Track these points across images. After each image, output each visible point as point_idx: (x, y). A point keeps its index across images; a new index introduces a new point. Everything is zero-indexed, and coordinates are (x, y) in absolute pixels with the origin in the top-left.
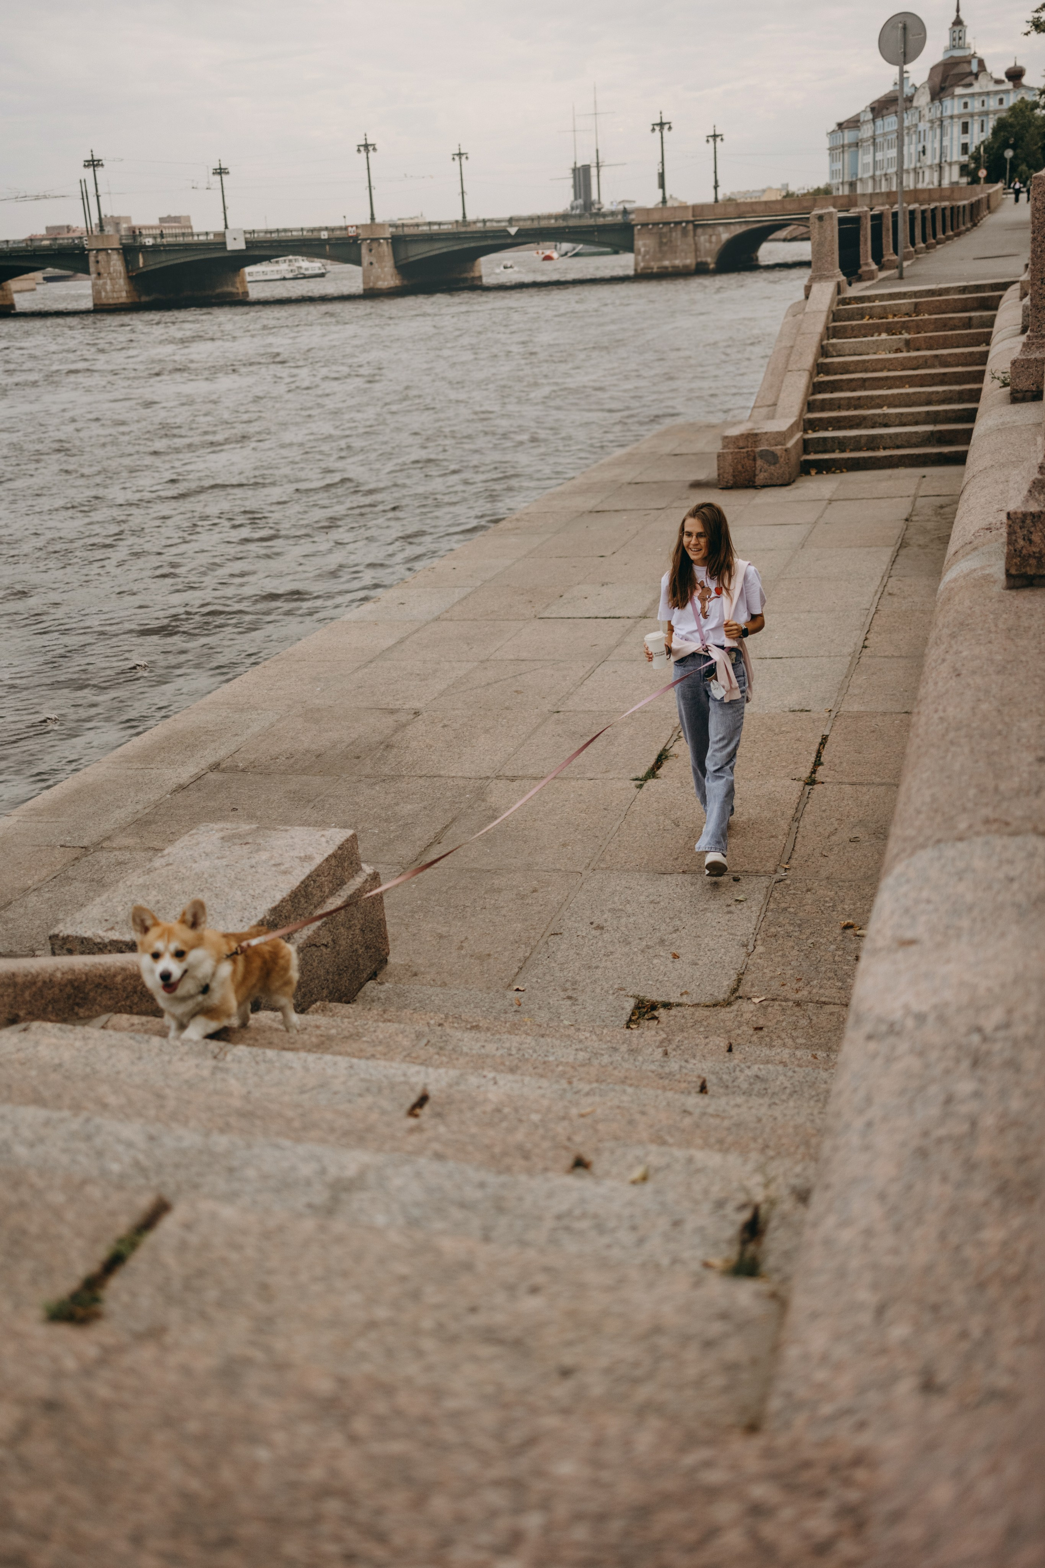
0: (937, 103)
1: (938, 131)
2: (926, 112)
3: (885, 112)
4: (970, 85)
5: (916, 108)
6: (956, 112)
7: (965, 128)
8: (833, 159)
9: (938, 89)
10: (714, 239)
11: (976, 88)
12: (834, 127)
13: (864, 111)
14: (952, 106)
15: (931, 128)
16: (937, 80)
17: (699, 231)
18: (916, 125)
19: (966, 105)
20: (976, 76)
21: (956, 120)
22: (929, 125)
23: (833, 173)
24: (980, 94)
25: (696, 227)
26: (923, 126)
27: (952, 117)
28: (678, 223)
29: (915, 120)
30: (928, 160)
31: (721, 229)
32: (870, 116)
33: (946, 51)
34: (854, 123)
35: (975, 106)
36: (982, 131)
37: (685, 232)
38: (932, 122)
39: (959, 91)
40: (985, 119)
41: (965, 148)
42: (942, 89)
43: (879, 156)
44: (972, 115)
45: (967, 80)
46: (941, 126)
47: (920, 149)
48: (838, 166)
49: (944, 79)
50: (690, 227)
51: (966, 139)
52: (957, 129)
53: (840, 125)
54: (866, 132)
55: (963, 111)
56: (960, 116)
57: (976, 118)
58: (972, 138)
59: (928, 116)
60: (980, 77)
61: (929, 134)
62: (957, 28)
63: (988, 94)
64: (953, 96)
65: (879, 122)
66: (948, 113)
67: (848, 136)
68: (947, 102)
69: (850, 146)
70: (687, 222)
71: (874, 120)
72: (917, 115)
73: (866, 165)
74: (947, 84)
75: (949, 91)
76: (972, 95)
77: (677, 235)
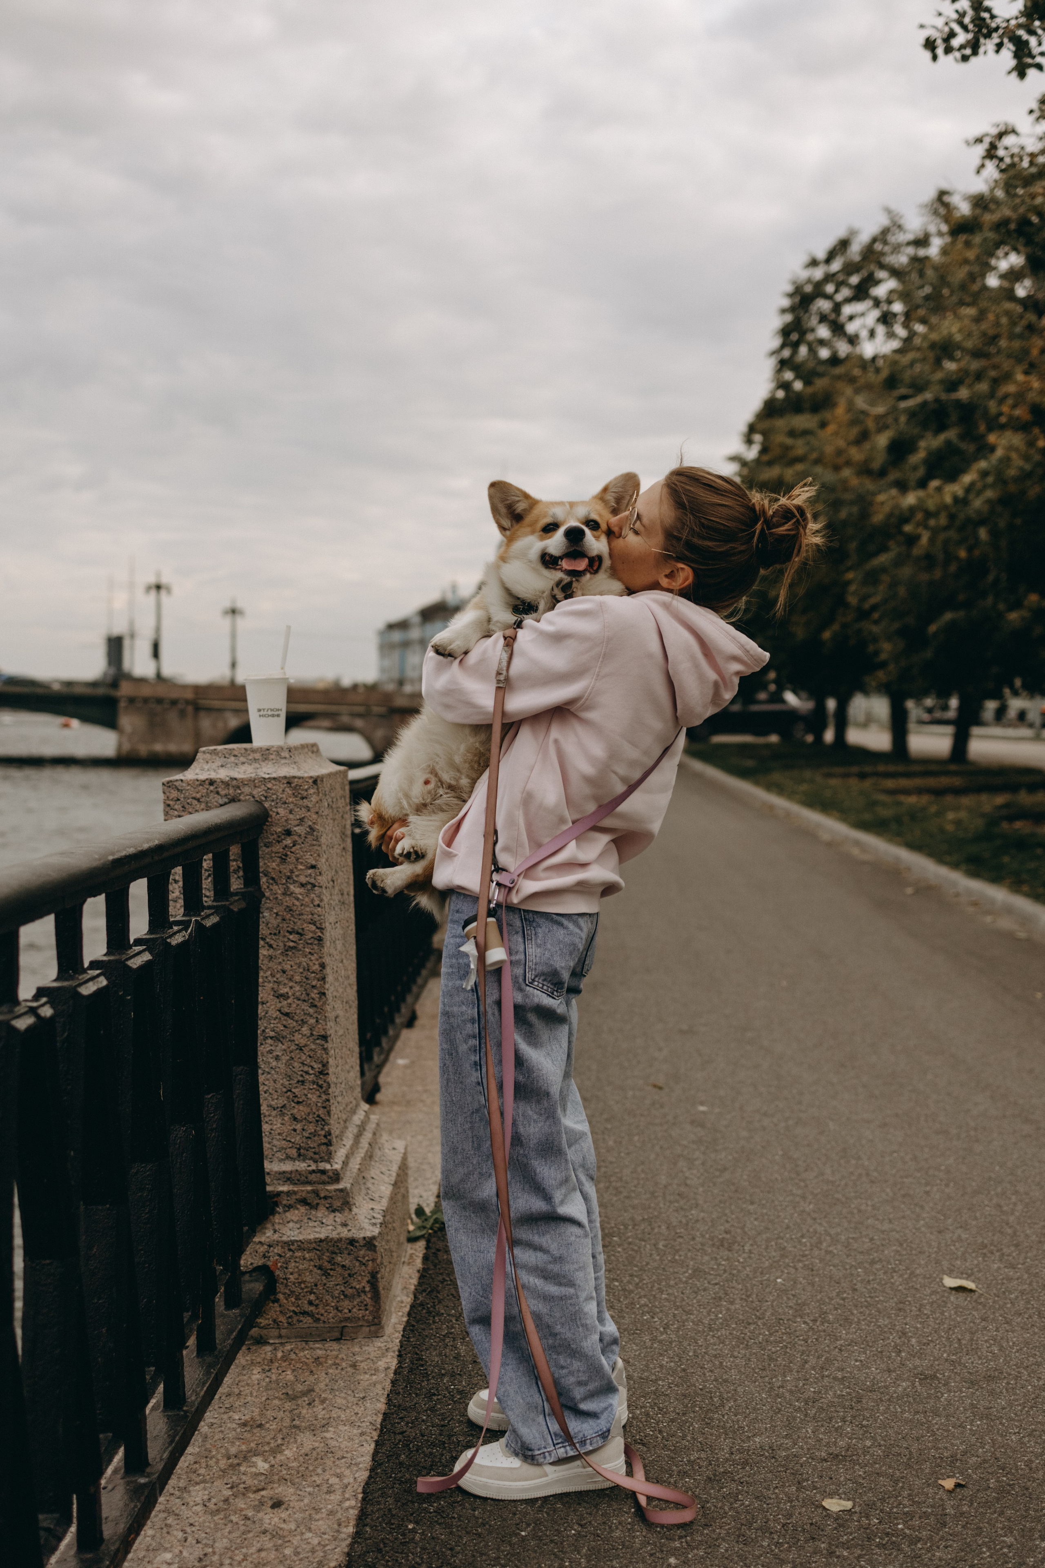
3: (433, 618)
8: (382, 655)
10: (220, 725)
12: (380, 624)
13: (414, 615)
17: (202, 714)
23: (383, 670)
25: (198, 708)
28: (174, 702)
31: (228, 715)
32: (417, 620)
34: (402, 625)
37: (182, 714)
48: (387, 663)
50: (190, 709)
53: (390, 626)
54: (415, 634)
65: (427, 626)
67: (397, 636)
69: (400, 645)
70: (188, 702)
71: (422, 624)
77: (172, 717)
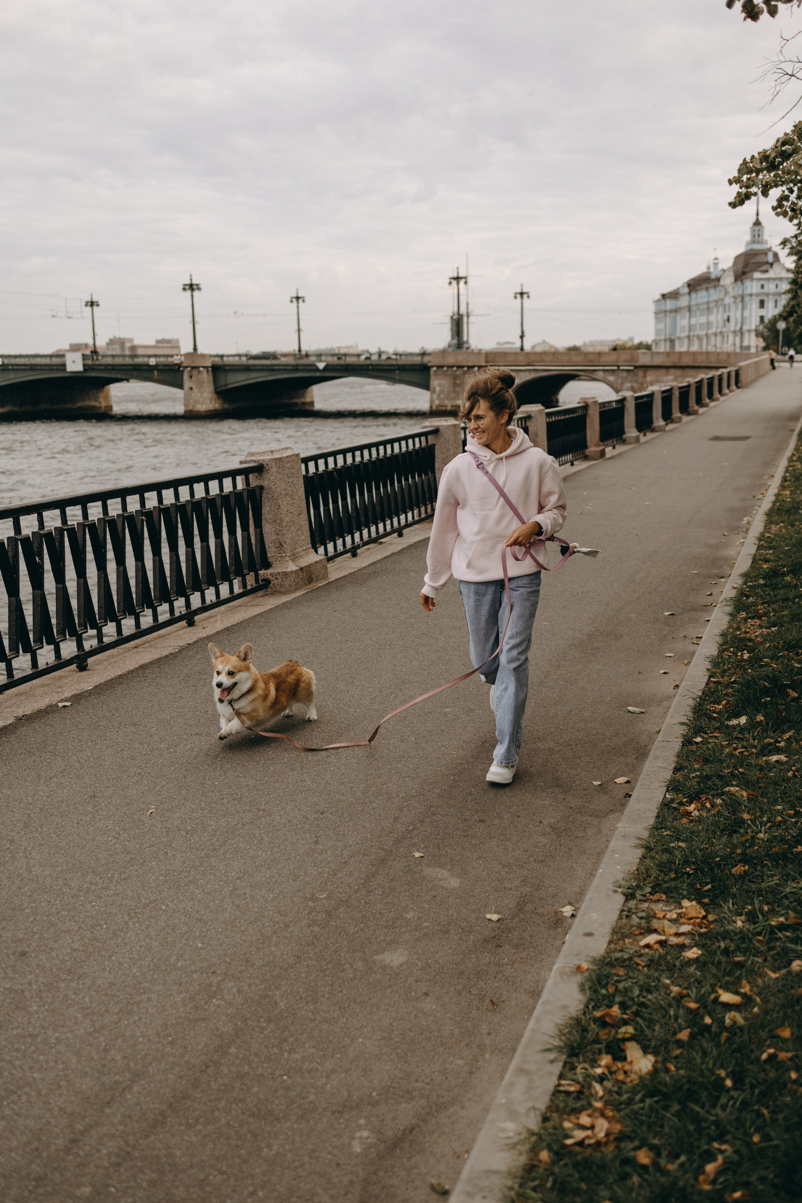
0: (739, 283)
1: (740, 305)
2: (730, 289)
3: (698, 288)
4: (766, 271)
5: (723, 286)
6: (754, 291)
7: (762, 304)
8: (658, 320)
9: (740, 272)
11: (771, 274)
12: (658, 296)
13: (683, 286)
14: (752, 287)
15: (735, 302)
16: (740, 266)
18: (722, 300)
19: (762, 286)
20: (772, 265)
21: (754, 297)
22: (732, 300)
23: (657, 332)
24: (775, 279)
26: (728, 300)
27: (751, 295)
29: (722, 295)
30: (732, 326)
32: (686, 290)
33: (748, 244)
34: (674, 295)
35: (770, 287)
36: (776, 307)
38: (735, 297)
39: (757, 275)
40: (778, 298)
41: (762, 318)
42: (744, 273)
43: (693, 321)
44: (767, 295)
45: (765, 267)
46: (743, 301)
47: (725, 317)
48: (662, 326)
49: (746, 265)
51: (762, 312)
52: (755, 304)
53: (664, 296)
54: (683, 302)
55: (759, 290)
56: (757, 295)
57: (771, 297)
58: (767, 312)
59: (732, 293)
60: (775, 265)
61: (733, 307)
62: (757, 228)
63: (781, 279)
64: (752, 279)
65: (693, 295)
66: (748, 291)
67: (669, 304)
68: (748, 283)
69: (671, 311)
71: (689, 293)
72: (723, 292)
73: (683, 328)
74: (748, 269)
75: (749, 275)
76: (768, 279)
